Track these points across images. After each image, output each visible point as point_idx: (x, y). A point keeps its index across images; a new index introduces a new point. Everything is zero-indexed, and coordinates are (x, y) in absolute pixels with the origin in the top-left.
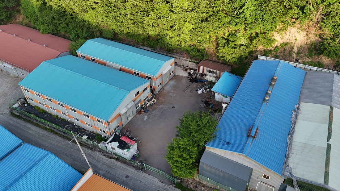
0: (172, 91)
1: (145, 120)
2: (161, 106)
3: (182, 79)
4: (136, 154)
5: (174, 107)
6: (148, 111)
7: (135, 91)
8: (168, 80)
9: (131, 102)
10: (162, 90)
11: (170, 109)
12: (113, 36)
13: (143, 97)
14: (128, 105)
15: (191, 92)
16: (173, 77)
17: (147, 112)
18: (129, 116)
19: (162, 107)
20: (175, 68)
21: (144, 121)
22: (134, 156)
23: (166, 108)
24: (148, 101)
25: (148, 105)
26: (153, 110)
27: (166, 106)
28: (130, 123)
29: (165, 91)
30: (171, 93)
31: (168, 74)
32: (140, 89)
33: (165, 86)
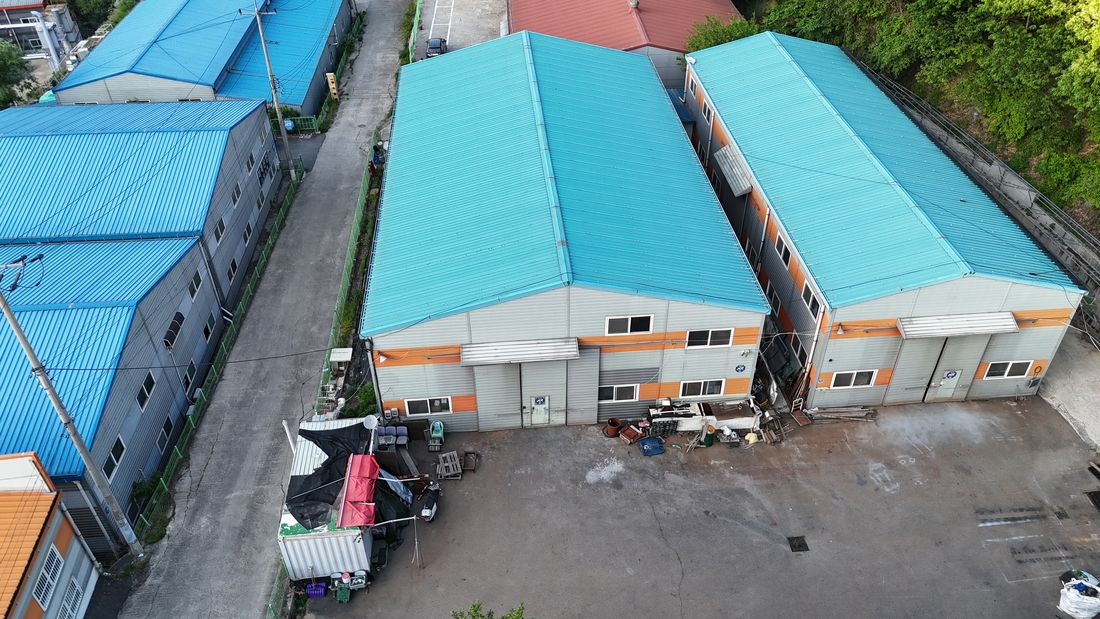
0: (903, 460)
1: (591, 477)
2: (745, 482)
3: (1056, 446)
4: (345, 581)
5: (798, 544)
6: (664, 452)
9: (567, 339)
10: (857, 412)
11: (767, 533)
14: (538, 341)
16: (1016, 400)
17: (647, 453)
19: (742, 492)
21: (578, 479)
23: (751, 513)
24: (707, 409)
25: (686, 425)
26: (687, 468)
27: (768, 504)
29: (864, 433)
30: (891, 465)
33: (902, 407)
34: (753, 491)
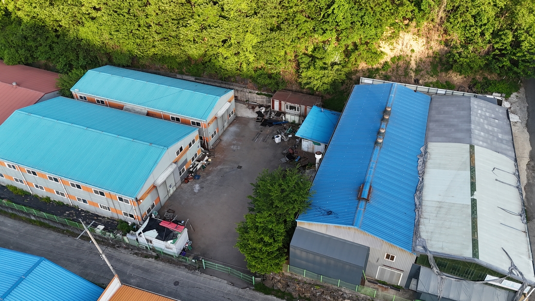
0: (235, 142)
1: (196, 191)
2: (219, 167)
3: (249, 122)
4: (187, 245)
5: (240, 167)
6: (200, 176)
7: (176, 147)
8: (226, 125)
9: (171, 164)
10: (218, 141)
11: (234, 170)
12: (130, 61)
13: (189, 155)
14: (166, 169)
15: (265, 141)
16: (234, 120)
17: (198, 179)
18: (170, 186)
19: (221, 169)
20: (236, 106)
21: (195, 194)
22: (184, 249)
23: (227, 170)
24: (199, 161)
25: (198, 167)
26: (208, 174)
27: (227, 167)
28: (172, 198)
29: (223, 144)
30: (234, 145)
31: (226, 116)
32: (184, 143)
33: (223, 134)
34: (222, 167)
